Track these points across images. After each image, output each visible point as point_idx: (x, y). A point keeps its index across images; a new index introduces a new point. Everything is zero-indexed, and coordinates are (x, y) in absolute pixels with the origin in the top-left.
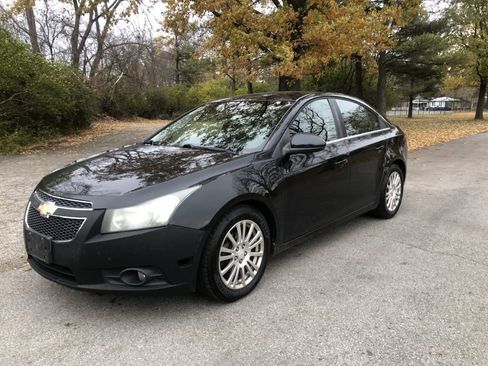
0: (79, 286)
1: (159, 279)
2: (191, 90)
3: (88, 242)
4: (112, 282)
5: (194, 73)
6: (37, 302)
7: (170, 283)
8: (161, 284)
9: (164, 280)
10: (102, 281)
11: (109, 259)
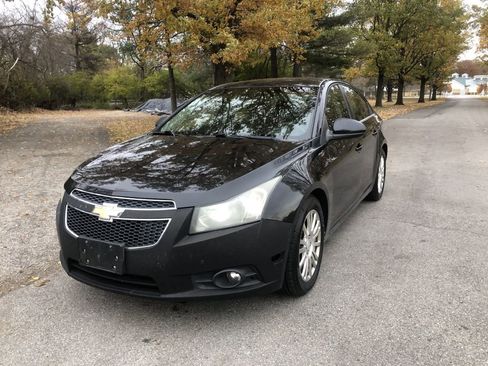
0: (163, 296)
1: (252, 278)
2: (96, 78)
3: (176, 246)
4: (203, 287)
5: (96, 59)
6: (88, 320)
7: (263, 281)
8: (255, 284)
9: (258, 279)
10: (190, 287)
11: (202, 261)
